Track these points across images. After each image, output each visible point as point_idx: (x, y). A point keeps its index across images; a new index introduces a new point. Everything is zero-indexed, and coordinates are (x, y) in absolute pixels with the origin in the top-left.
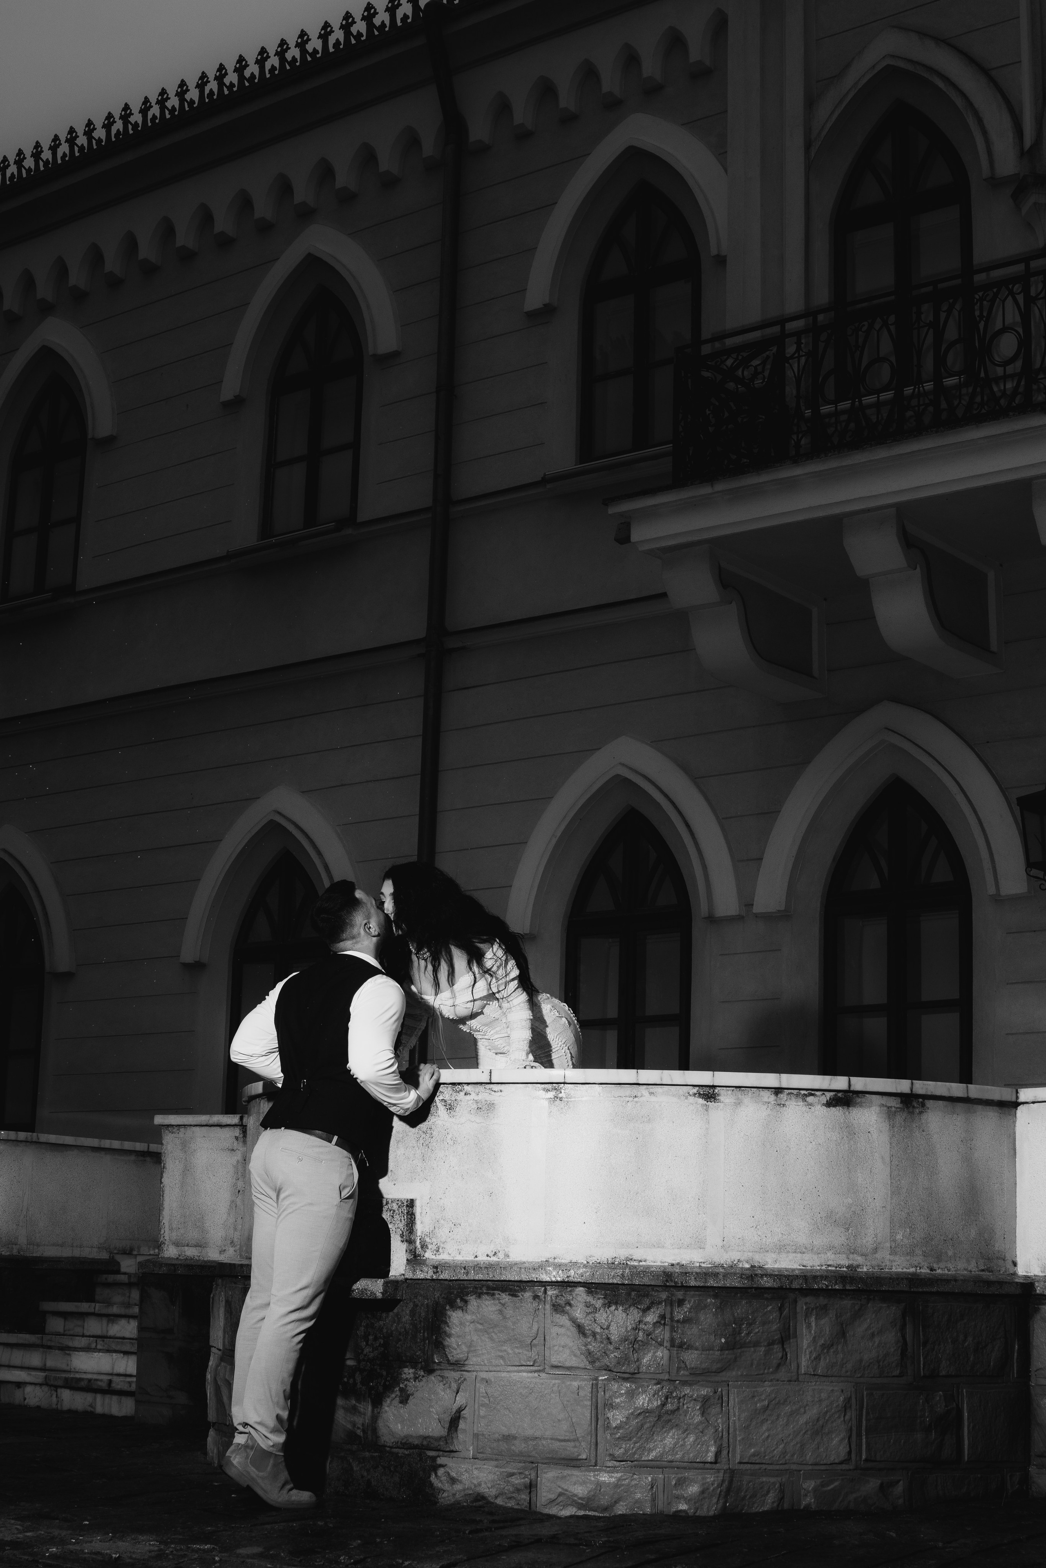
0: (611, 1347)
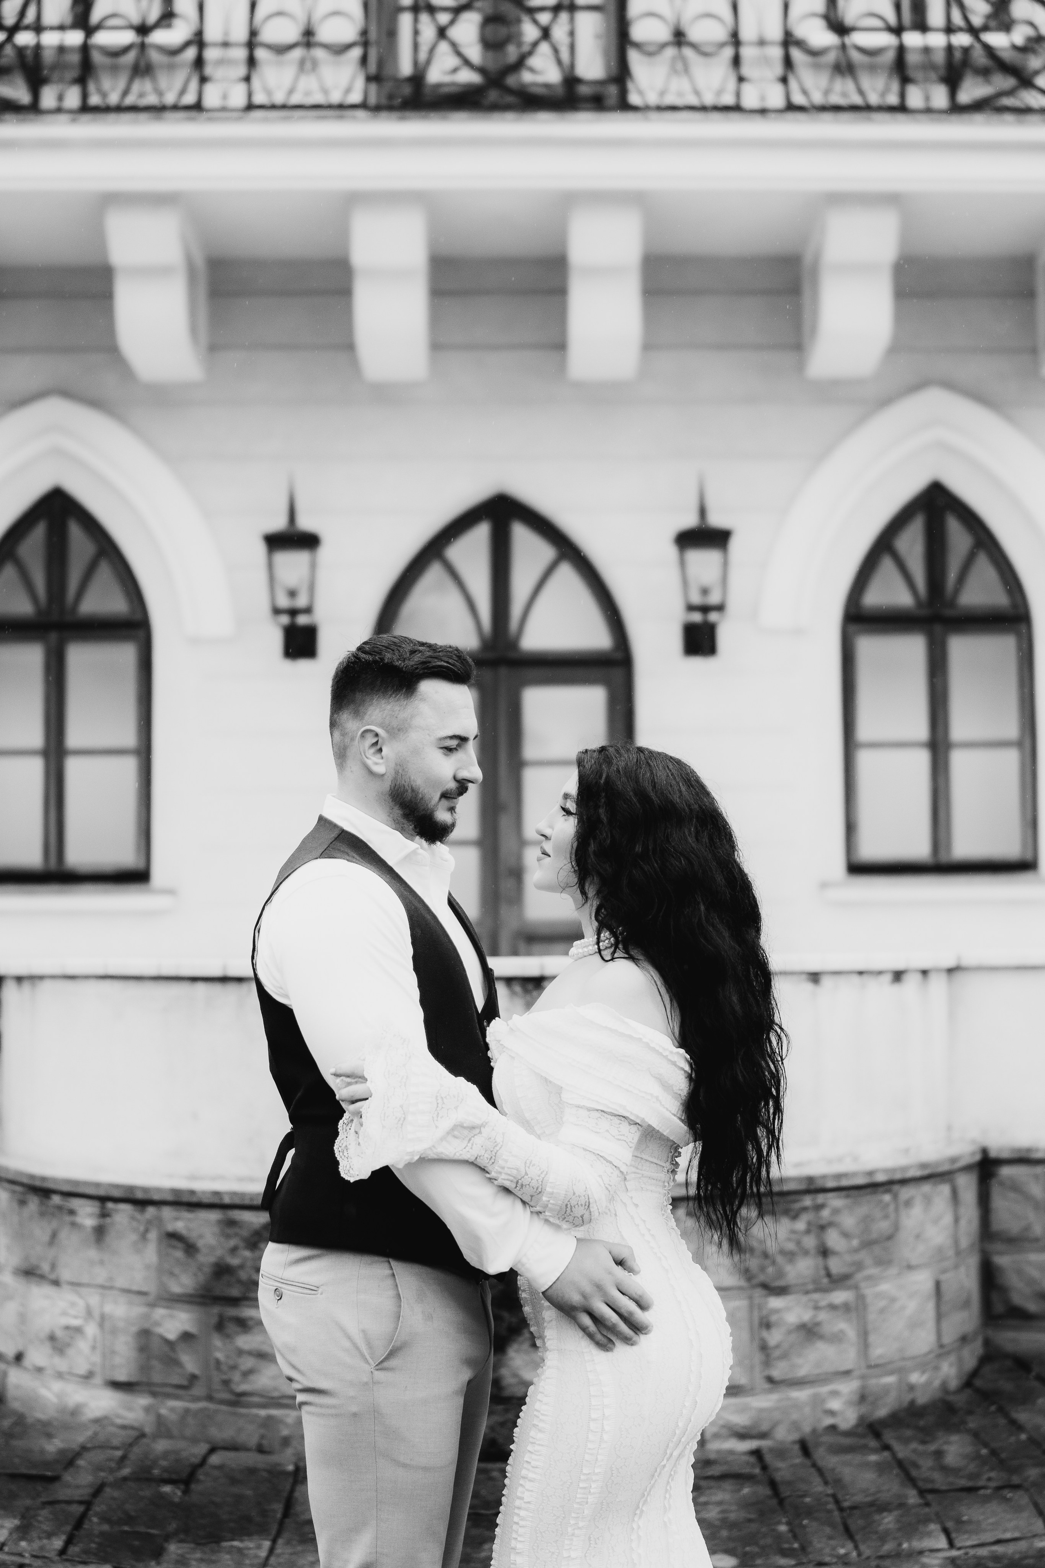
0: (767, 1262)
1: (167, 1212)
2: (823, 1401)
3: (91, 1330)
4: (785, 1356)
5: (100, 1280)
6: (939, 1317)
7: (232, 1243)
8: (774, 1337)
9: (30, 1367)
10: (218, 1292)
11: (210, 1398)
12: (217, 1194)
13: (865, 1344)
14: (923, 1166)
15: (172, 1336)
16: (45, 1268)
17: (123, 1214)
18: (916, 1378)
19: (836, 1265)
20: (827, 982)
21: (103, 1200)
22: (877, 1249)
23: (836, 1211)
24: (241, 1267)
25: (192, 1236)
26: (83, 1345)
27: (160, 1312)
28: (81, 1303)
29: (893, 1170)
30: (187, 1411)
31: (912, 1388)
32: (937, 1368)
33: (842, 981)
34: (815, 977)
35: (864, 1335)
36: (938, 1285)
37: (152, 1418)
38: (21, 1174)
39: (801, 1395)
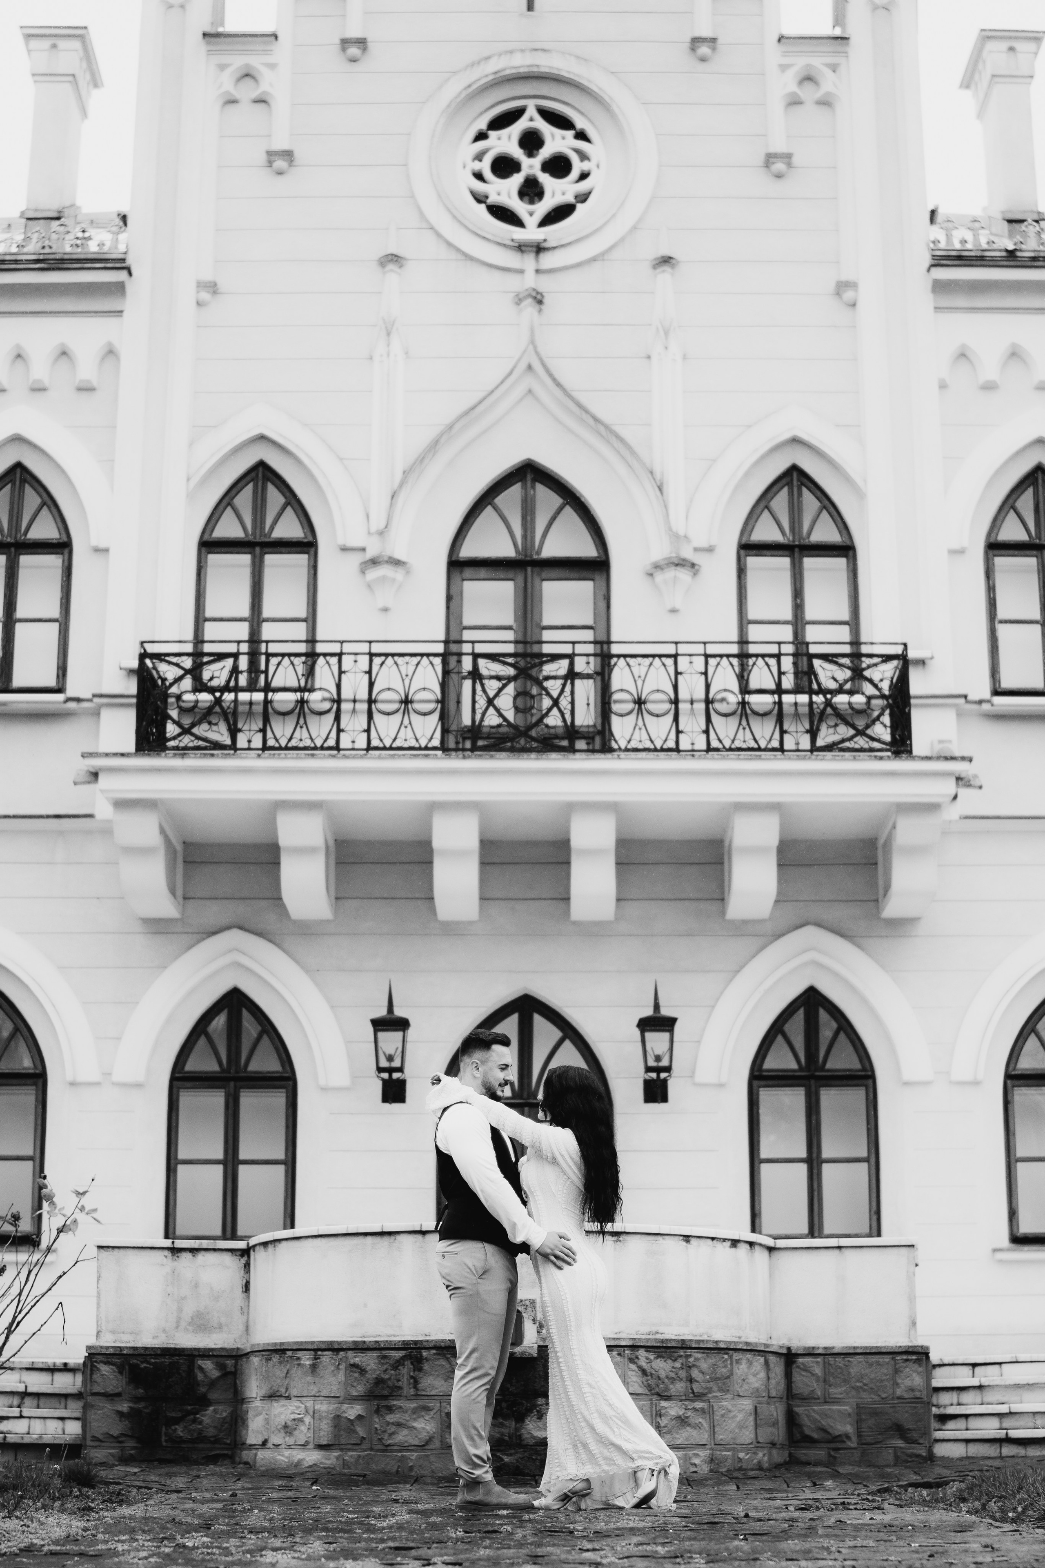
0: (660, 1382)
1: (350, 1354)
2: (690, 1459)
3: (308, 1419)
4: (669, 1432)
5: (313, 1393)
6: (756, 1426)
7: (385, 1367)
8: (664, 1422)
9: (271, 1446)
10: (377, 1393)
11: (371, 1449)
12: (376, 1342)
13: (713, 1433)
14: (747, 1343)
15: (352, 1418)
16: (283, 1390)
17: (326, 1358)
18: (743, 1455)
19: (696, 1387)
20: (693, 1241)
21: (316, 1350)
22: (721, 1383)
24: (389, 1379)
25: (364, 1365)
26: (303, 1428)
27: (345, 1406)
28: (303, 1406)
29: (730, 1342)
30: (359, 1456)
31: (740, 1460)
32: (755, 1453)
33: (703, 1242)
34: (687, 1238)
35: (713, 1427)
36: (756, 1408)
37: (341, 1461)
38: (268, 1344)
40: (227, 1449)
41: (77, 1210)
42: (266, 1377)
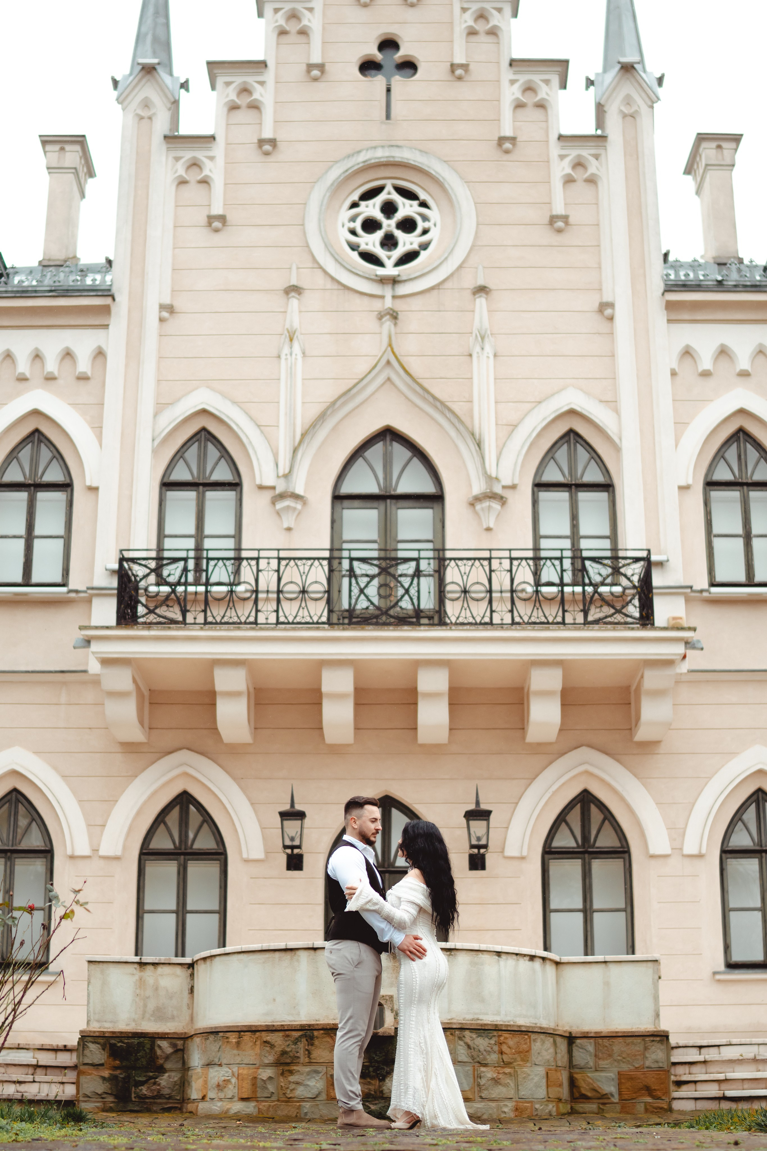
0: (479, 1054)
1: (264, 1034)
2: (501, 1108)
3: (234, 1080)
4: (486, 1089)
5: (237, 1062)
6: (547, 1086)
7: (288, 1043)
8: (483, 1082)
9: (208, 1100)
10: (282, 1061)
11: (278, 1100)
12: (282, 1025)
13: (517, 1090)
14: (541, 1028)
15: (265, 1079)
16: (216, 1060)
17: (247, 1036)
18: (537, 1106)
19: (506, 1058)
21: (239, 1032)
22: (522, 1055)
23: (506, 1038)
24: (291, 1051)
25: (273, 1042)
26: (230, 1086)
27: (260, 1071)
28: (230, 1071)
29: (528, 1027)
30: (270, 1106)
31: (537, 1109)
32: (546, 1105)
33: (509, 957)
34: (499, 954)
35: (517, 1086)
36: (547, 1073)
37: (257, 1110)
38: (206, 1028)
39: (493, 1104)
40: (177, 1103)
41: (74, 903)
42: (204, 1051)
